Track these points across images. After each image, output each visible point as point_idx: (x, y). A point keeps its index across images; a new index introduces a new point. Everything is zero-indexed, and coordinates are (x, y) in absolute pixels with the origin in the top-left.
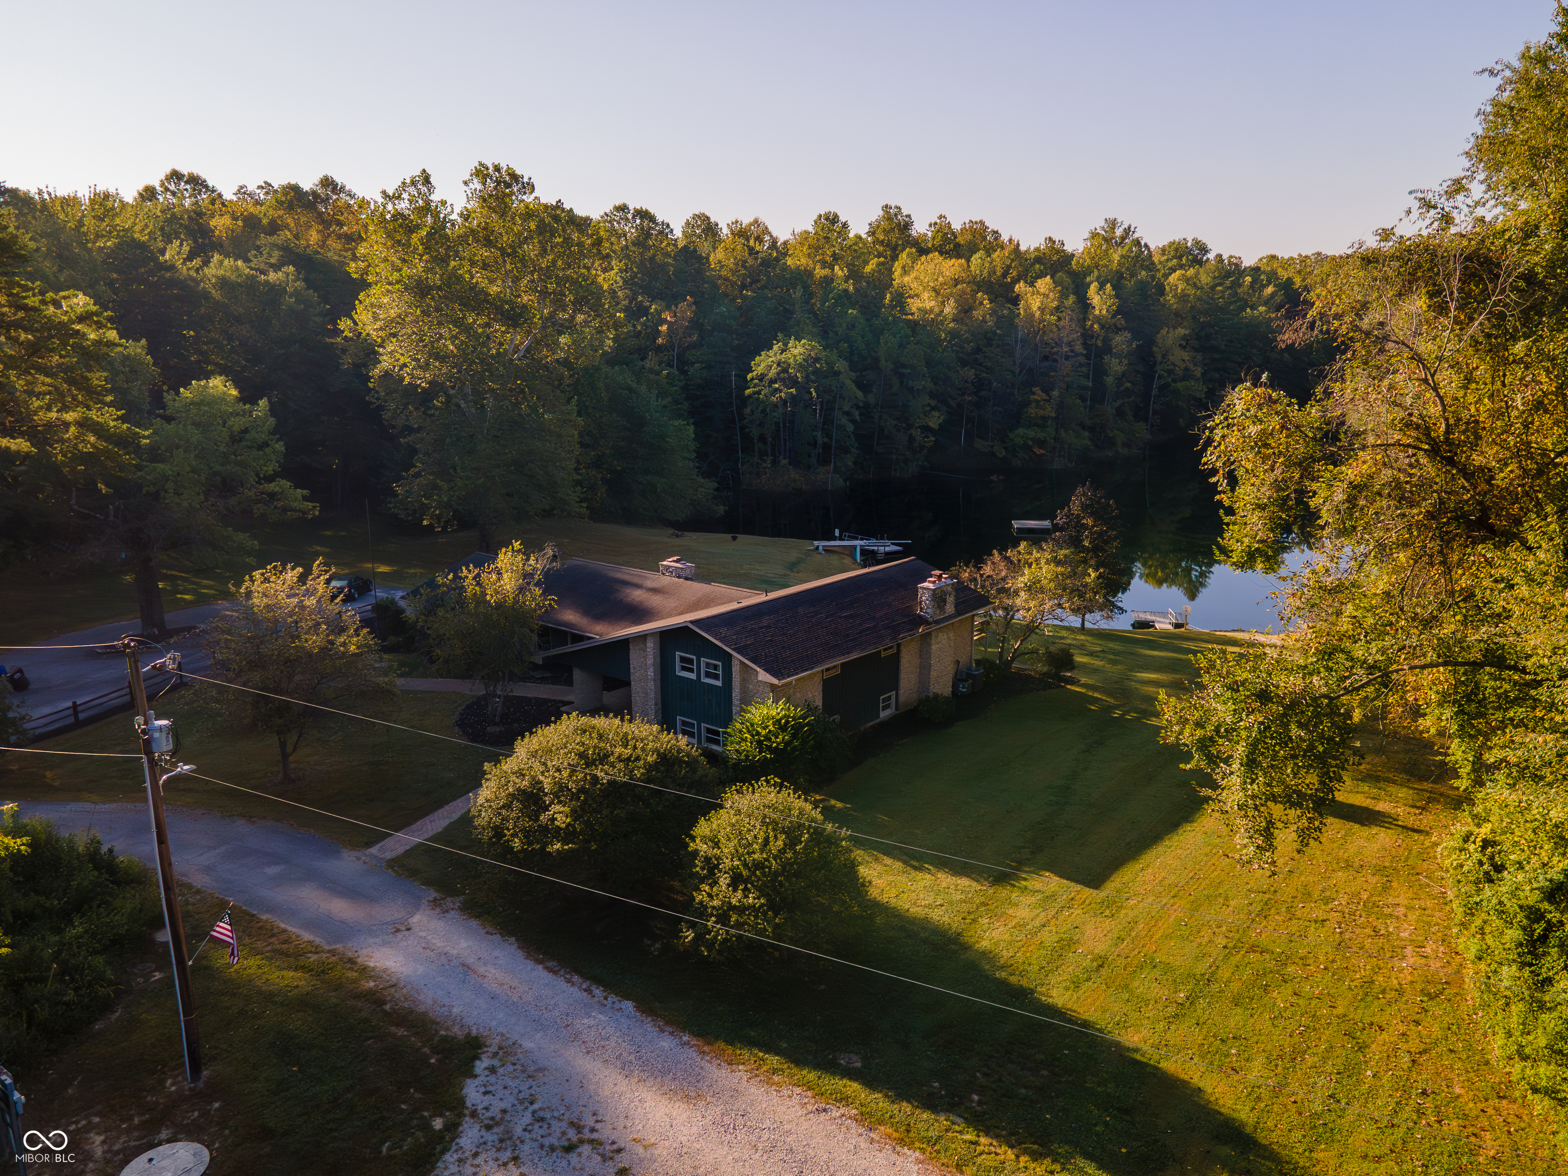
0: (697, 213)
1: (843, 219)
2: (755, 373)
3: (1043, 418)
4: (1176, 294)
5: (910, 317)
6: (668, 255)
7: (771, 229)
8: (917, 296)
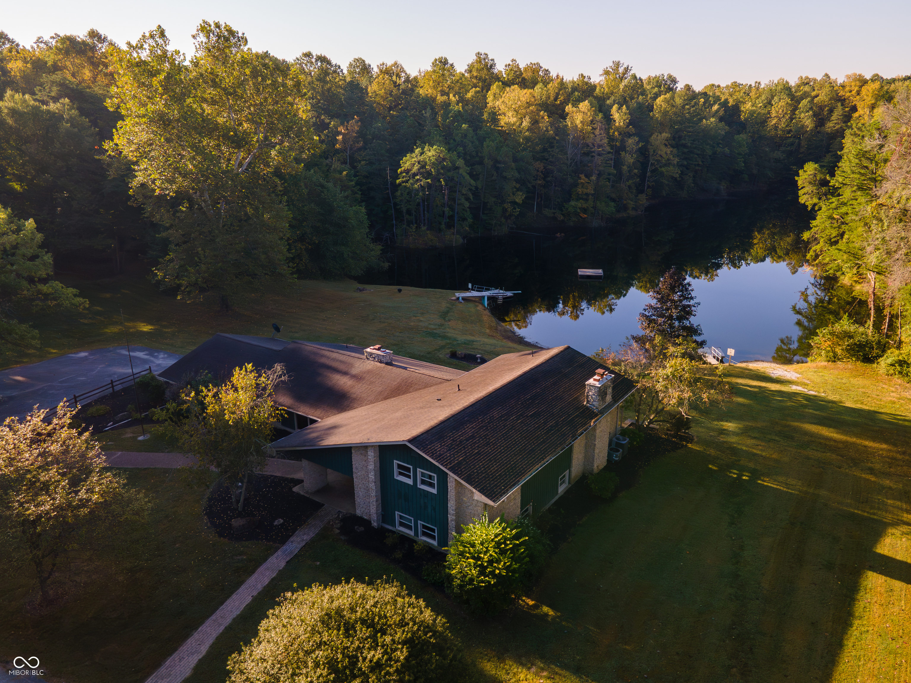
0: (357, 58)
1: (450, 62)
2: (403, 168)
3: (587, 194)
4: (661, 111)
5: (500, 128)
6: (340, 86)
7: (405, 69)
8: (504, 114)
